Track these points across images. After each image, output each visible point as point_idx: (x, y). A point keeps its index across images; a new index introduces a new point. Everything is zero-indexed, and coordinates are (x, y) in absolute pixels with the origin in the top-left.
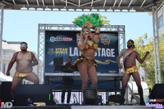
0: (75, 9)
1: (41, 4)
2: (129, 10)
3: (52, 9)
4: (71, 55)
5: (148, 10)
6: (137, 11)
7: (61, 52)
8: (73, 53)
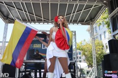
0: (48, 23)
1: (29, 20)
2: (78, 24)
3: (35, 23)
4: (43, 48)
5: (88, 24)
6: (82, 24)
7: (37, 47)
8: (44, 47)
